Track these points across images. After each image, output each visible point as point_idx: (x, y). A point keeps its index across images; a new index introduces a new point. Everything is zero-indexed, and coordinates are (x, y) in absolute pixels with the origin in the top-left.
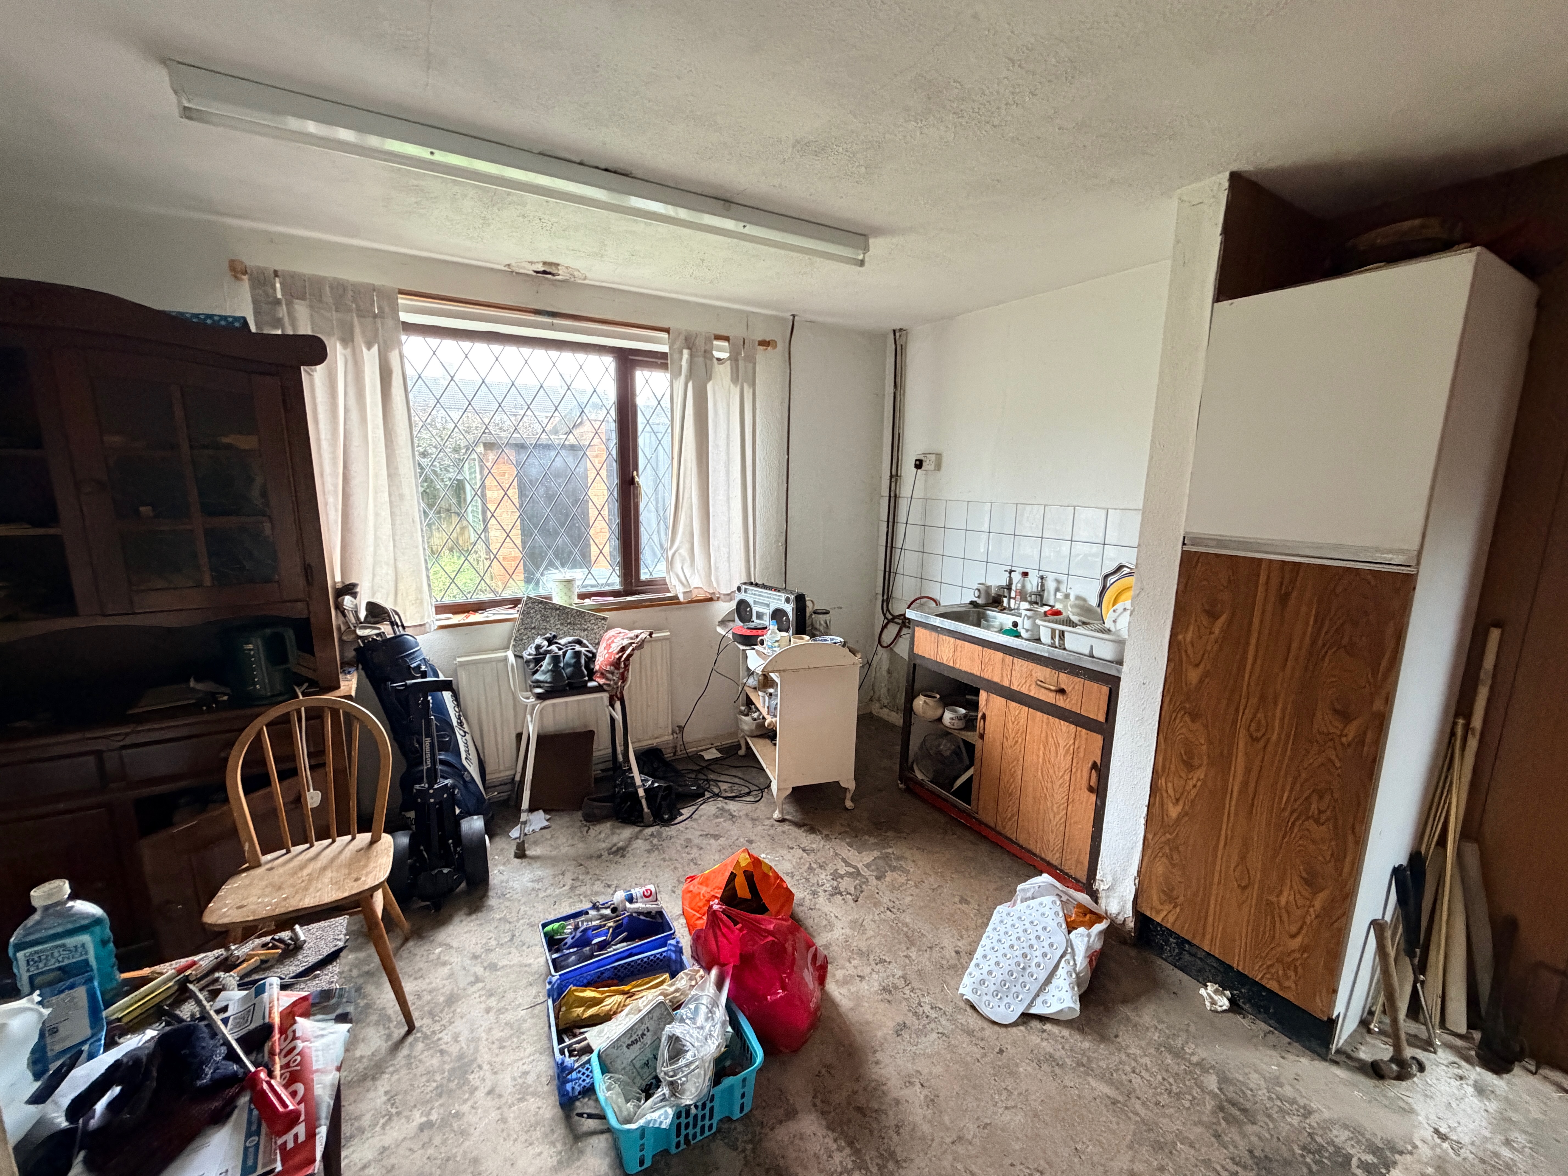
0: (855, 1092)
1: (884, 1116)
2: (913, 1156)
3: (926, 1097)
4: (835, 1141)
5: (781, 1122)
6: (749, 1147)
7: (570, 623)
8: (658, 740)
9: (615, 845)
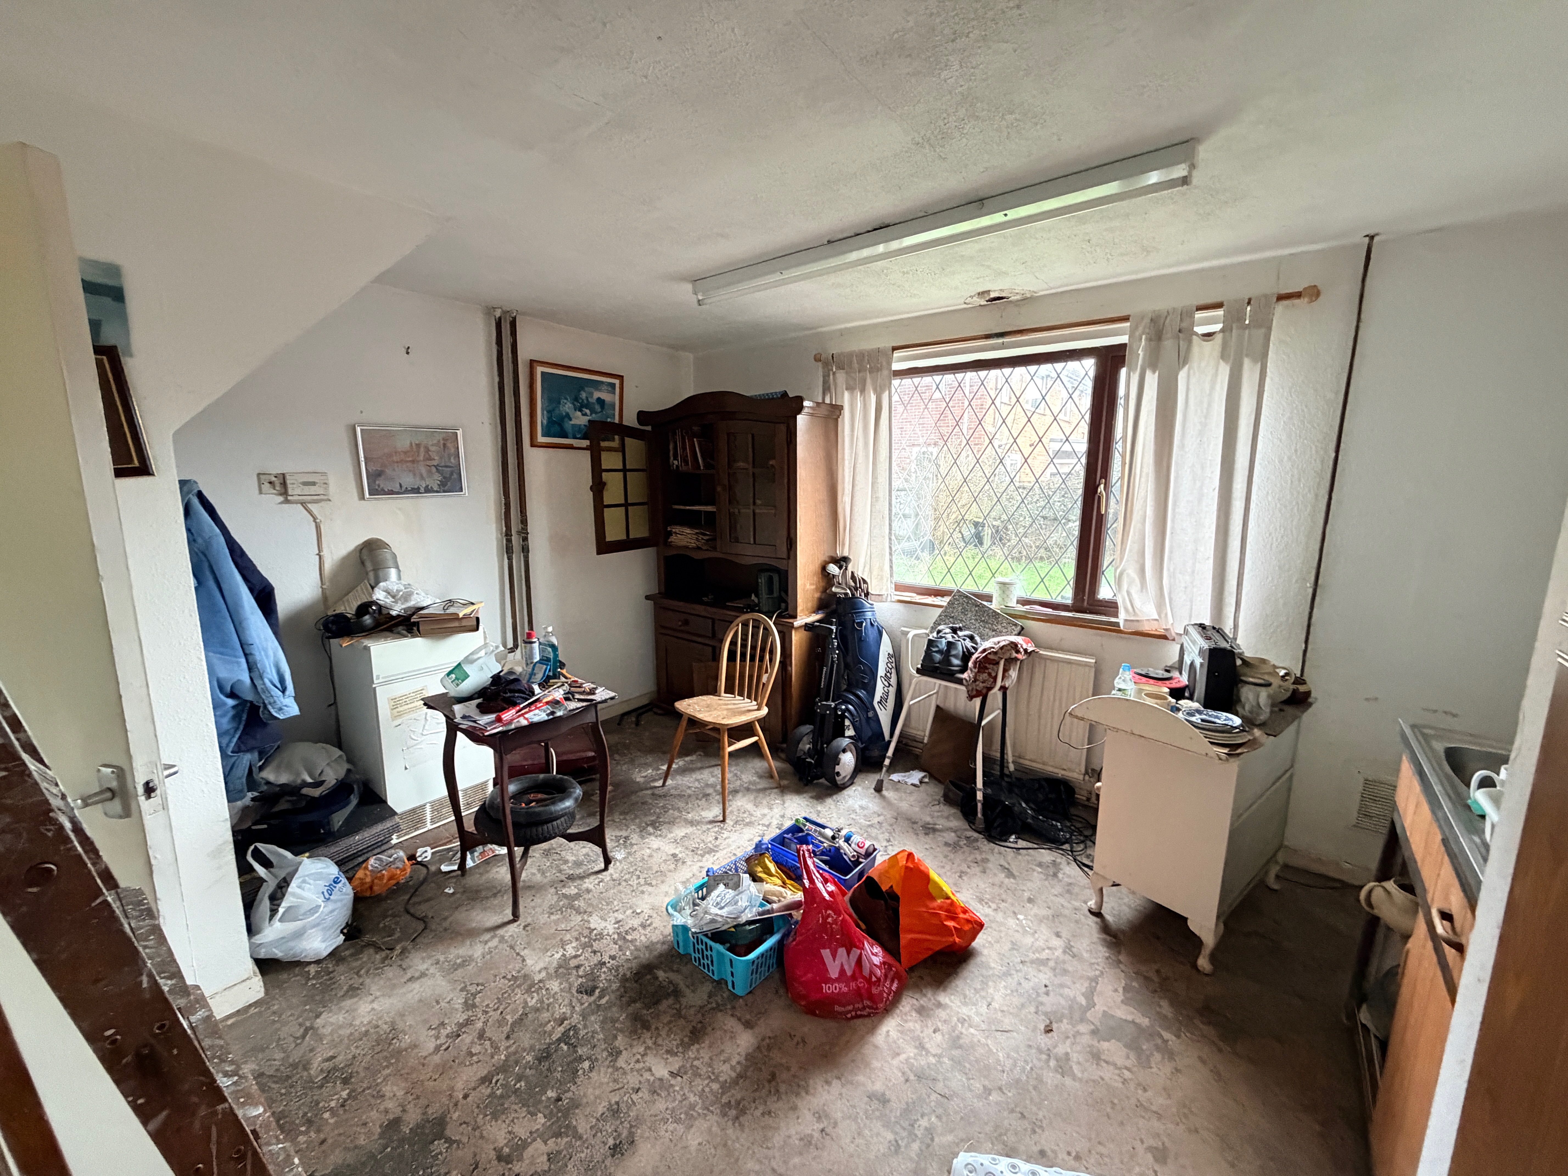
0: (788, 1069)
1: (775, 1098)
2: (747, 1130)
3: (811, 1136)
4: (738, 1063)
5: (739, 1019)
6: (714, 1005)
7: (983, 621)
8: (1063, 772)
9: (935, 824)
